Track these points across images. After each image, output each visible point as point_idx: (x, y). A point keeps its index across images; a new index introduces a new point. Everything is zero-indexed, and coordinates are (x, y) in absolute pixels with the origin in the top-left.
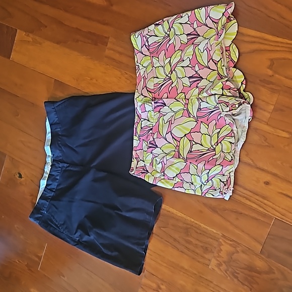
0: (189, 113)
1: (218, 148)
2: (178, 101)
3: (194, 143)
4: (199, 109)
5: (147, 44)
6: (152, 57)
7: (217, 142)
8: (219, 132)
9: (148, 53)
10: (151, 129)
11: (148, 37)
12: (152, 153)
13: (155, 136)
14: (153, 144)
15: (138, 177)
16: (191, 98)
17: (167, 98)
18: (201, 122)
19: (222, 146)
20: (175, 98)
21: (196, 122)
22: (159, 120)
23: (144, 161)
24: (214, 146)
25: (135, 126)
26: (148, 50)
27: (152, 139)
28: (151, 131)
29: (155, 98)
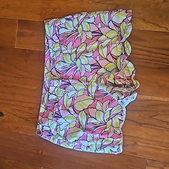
0: (89, 93)
1: (109, 123)
2: (80, 82)
3: (89, 117)
4: (97, 90)
5: (58, 33)
6: (62, 44)
7: (109, 118)
8: (111, 110)
9: (58, 41)
10: (57, 102)
11: (59, 27)
12: (56, 121)
13: (60, 108)
14: (58, 114)
15: (45, 139)
16: (91, 81)
17: (73, 79)
18: (98, 100)
19: (112, 121)
20: (78, 80)
21: (94, 100)
22: (64, 96)
23: (49, 127)
24: (106, 121)
25: (42, 96)
26: (58, 38)
27: (57, 110)
28: (57, 104)
29: (62, 78)
